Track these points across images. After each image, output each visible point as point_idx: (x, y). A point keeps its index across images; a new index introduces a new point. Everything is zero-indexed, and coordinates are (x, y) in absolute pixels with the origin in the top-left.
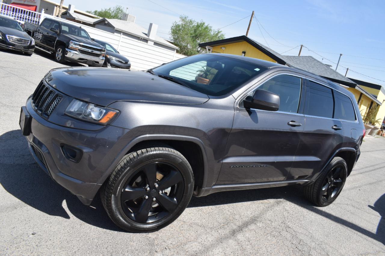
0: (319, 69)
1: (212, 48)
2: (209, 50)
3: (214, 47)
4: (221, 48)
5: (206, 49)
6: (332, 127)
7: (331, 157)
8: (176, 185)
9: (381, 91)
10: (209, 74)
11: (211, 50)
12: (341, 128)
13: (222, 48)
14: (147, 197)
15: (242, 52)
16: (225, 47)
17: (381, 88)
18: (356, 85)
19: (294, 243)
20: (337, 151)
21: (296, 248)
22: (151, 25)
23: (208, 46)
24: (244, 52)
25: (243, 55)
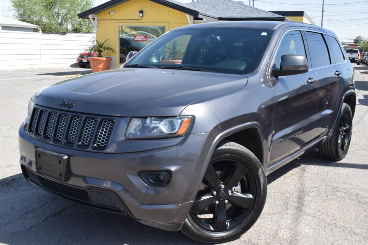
0: (235, 9)
1: (96, 15)
2: (94, 19)
3: (98, 14)
4: (109, 13)
5: (89, 19)
6: (335, 73)
7: (340, 105)
8: (245, 178)
9: (305, 17)
10: (103, 49)
11: (96, 19)
12: (341, 72)
13: (111, 13)
14: (217, 202)
15: (138, 12)
16: (114, 11)
17: (304, 14)
18: (285, 18)
19: (353, 198)
20: (343, 98)
21: (359, 202)
23: (91, 15)
24: (141, 12)
25: (141, 15)
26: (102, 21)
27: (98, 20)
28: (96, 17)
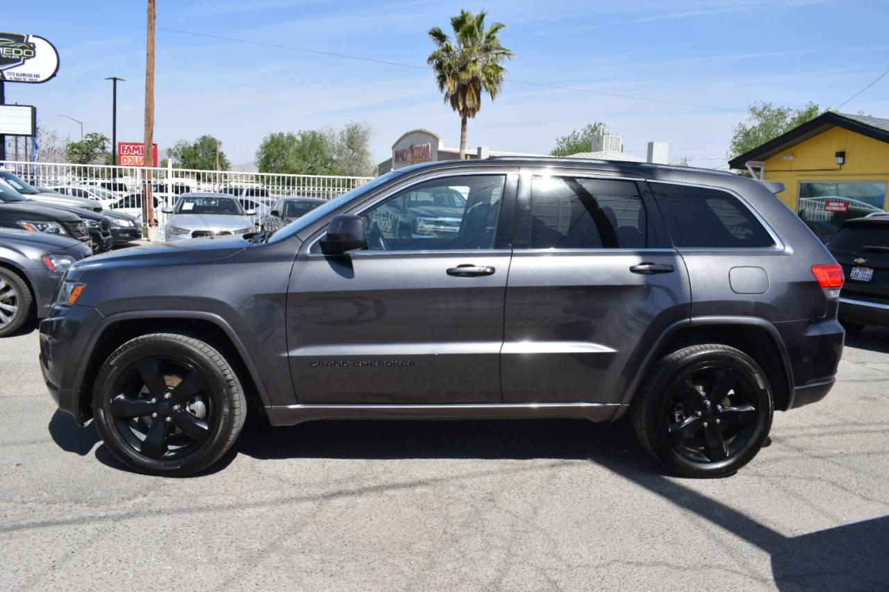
1: (763, 163)
2: (757, 170)
3: (767, 160)
5: (746, 168)
6: (632, 268)
11: (762, 169)
15: (835, 154)
16: (793, 154)
22: (651, 146)
23: (749, 162)
24: (842, 154)
25: (840, 160)
26: (772, 173)
27: (765, 171)
28: (762, 166)
